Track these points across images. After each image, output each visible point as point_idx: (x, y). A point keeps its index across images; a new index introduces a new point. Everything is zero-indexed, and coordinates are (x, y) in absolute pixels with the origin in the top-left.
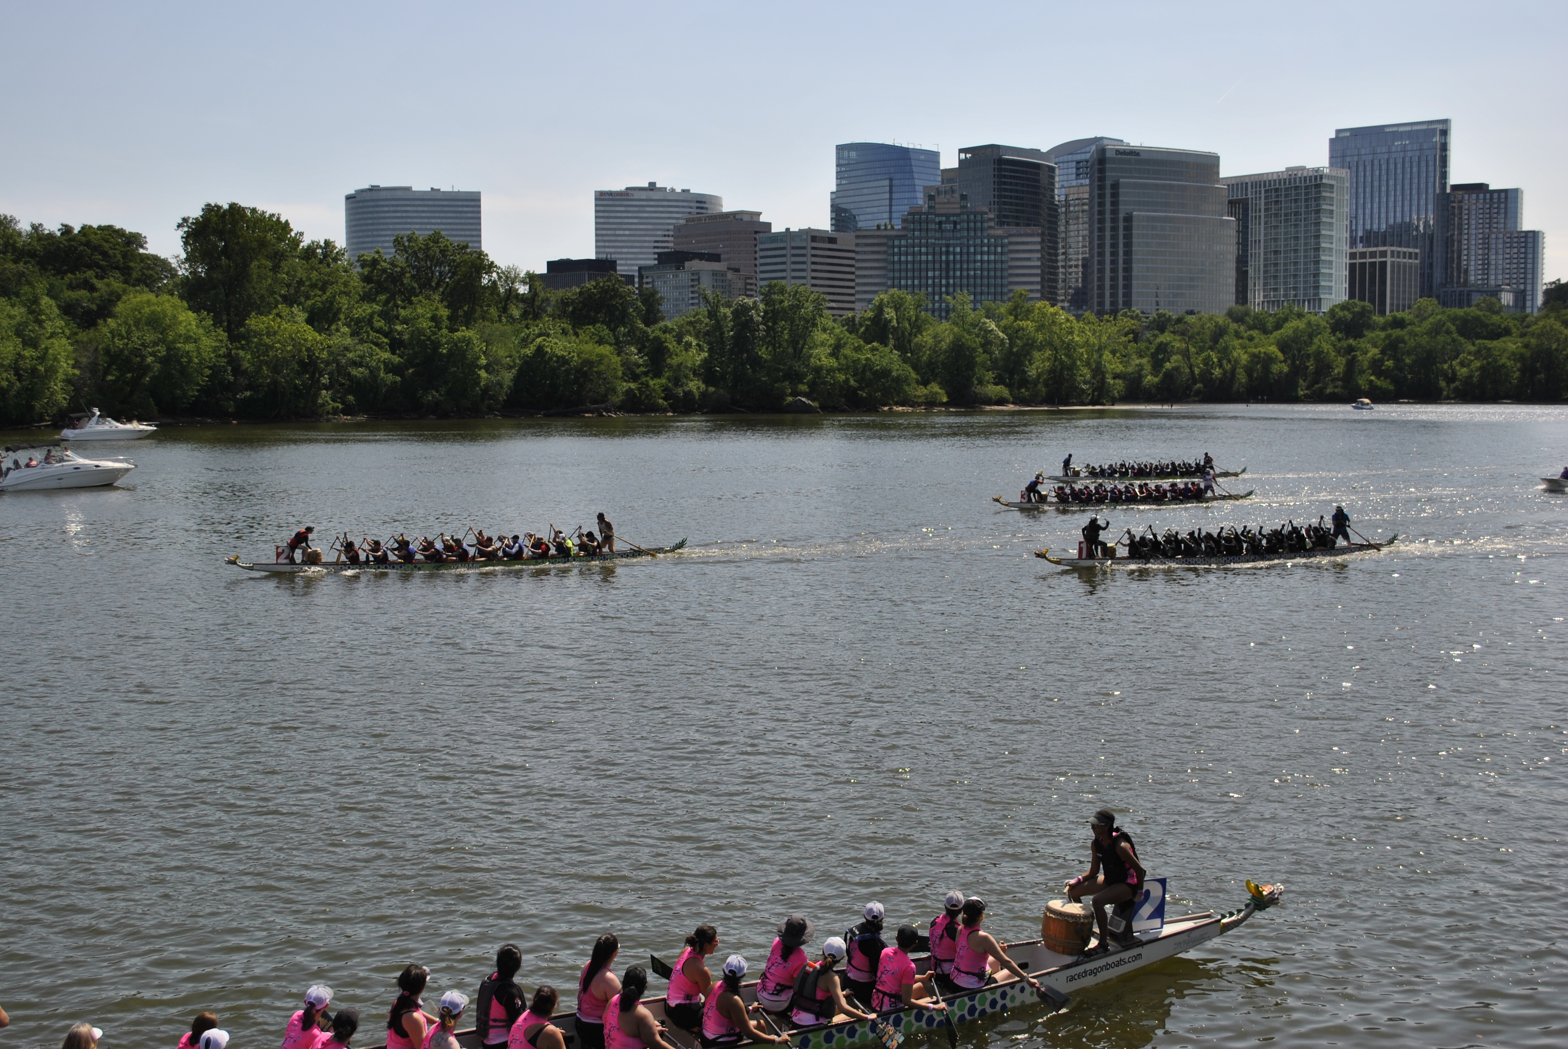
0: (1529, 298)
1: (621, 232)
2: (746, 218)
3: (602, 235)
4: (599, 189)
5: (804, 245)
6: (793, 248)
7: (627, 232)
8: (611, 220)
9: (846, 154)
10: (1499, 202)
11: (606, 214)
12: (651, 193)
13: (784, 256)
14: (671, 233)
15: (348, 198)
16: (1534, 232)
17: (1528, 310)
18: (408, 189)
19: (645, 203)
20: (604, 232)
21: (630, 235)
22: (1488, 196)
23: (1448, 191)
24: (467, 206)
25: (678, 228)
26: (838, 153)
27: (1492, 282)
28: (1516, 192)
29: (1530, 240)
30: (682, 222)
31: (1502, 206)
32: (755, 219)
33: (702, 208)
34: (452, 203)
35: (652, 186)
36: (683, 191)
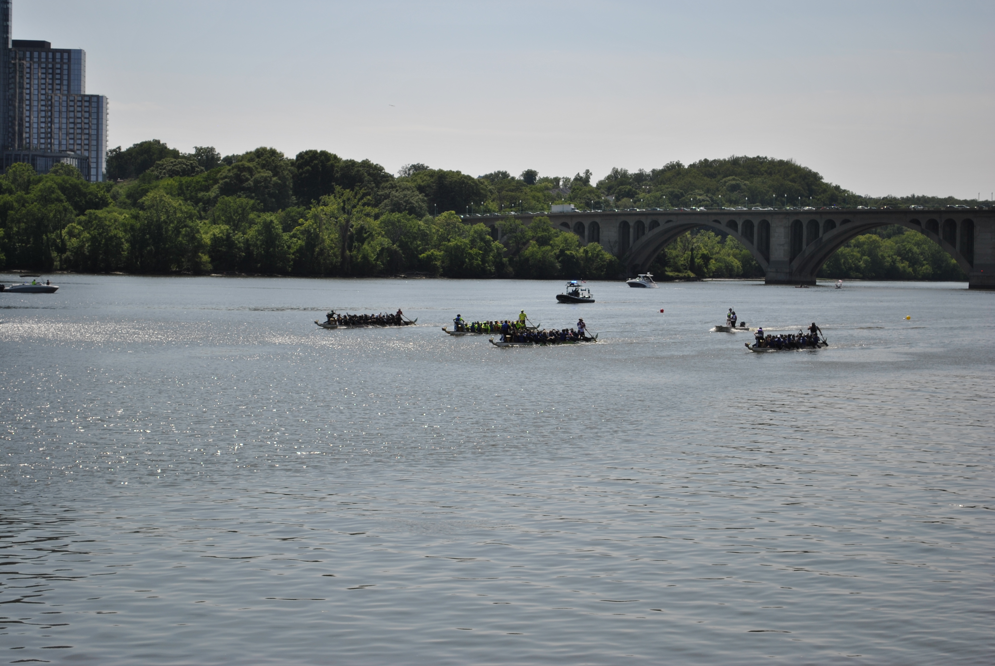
0: (93, 165)
10: (62, 63)
16: (98, 97)
17: (93, 178)
22: (50, 55)
23: (10, 46)
27: (56, 147)
28: (79, 53)
29: (94, 105)
31: (65, 67)
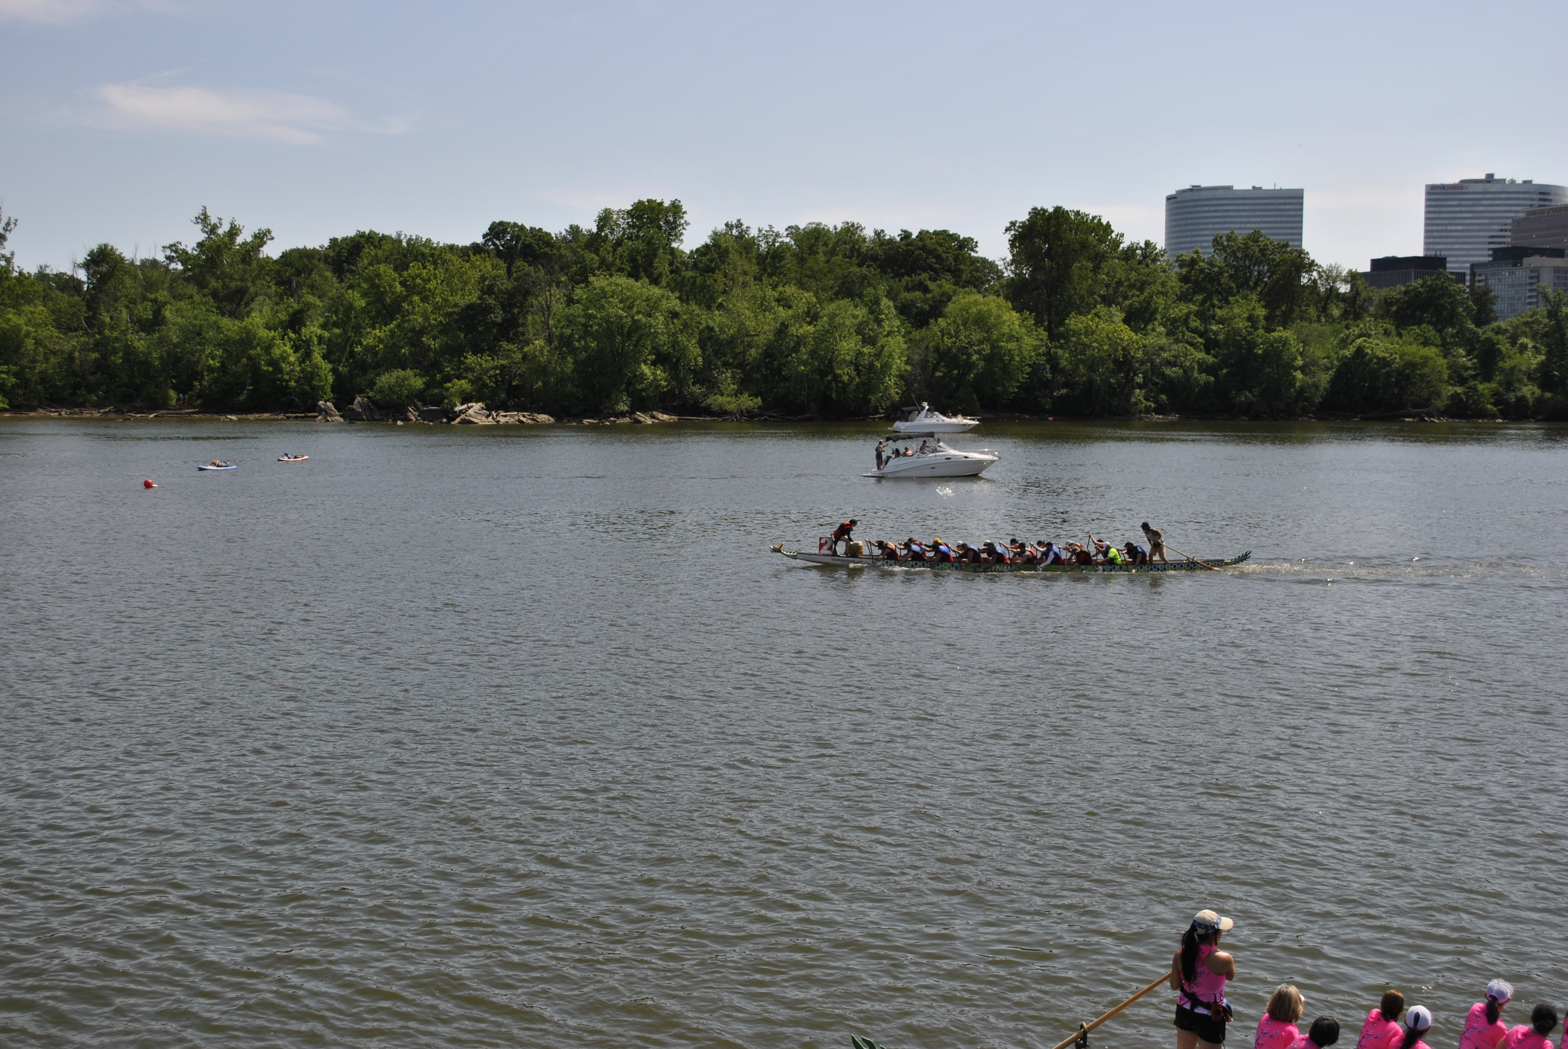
1: (1453, 228)
3: (1432, 231)
4: (1431, 183)
7: (1460, 228)
8: (1443, 215)
11: (1437, 209)
12: (1488, 186)
14: (1509, 227)
15: (1169, 199)
18: (1229, 188)
19: (1480, 196)
20: (1434, 228)
21: (1462, 231)
24: (1289, 204)
25: (1517, 222)
30: (1522, 215)
33: (1545, 200)
34: (1273, 201)
36: (1525, 182)
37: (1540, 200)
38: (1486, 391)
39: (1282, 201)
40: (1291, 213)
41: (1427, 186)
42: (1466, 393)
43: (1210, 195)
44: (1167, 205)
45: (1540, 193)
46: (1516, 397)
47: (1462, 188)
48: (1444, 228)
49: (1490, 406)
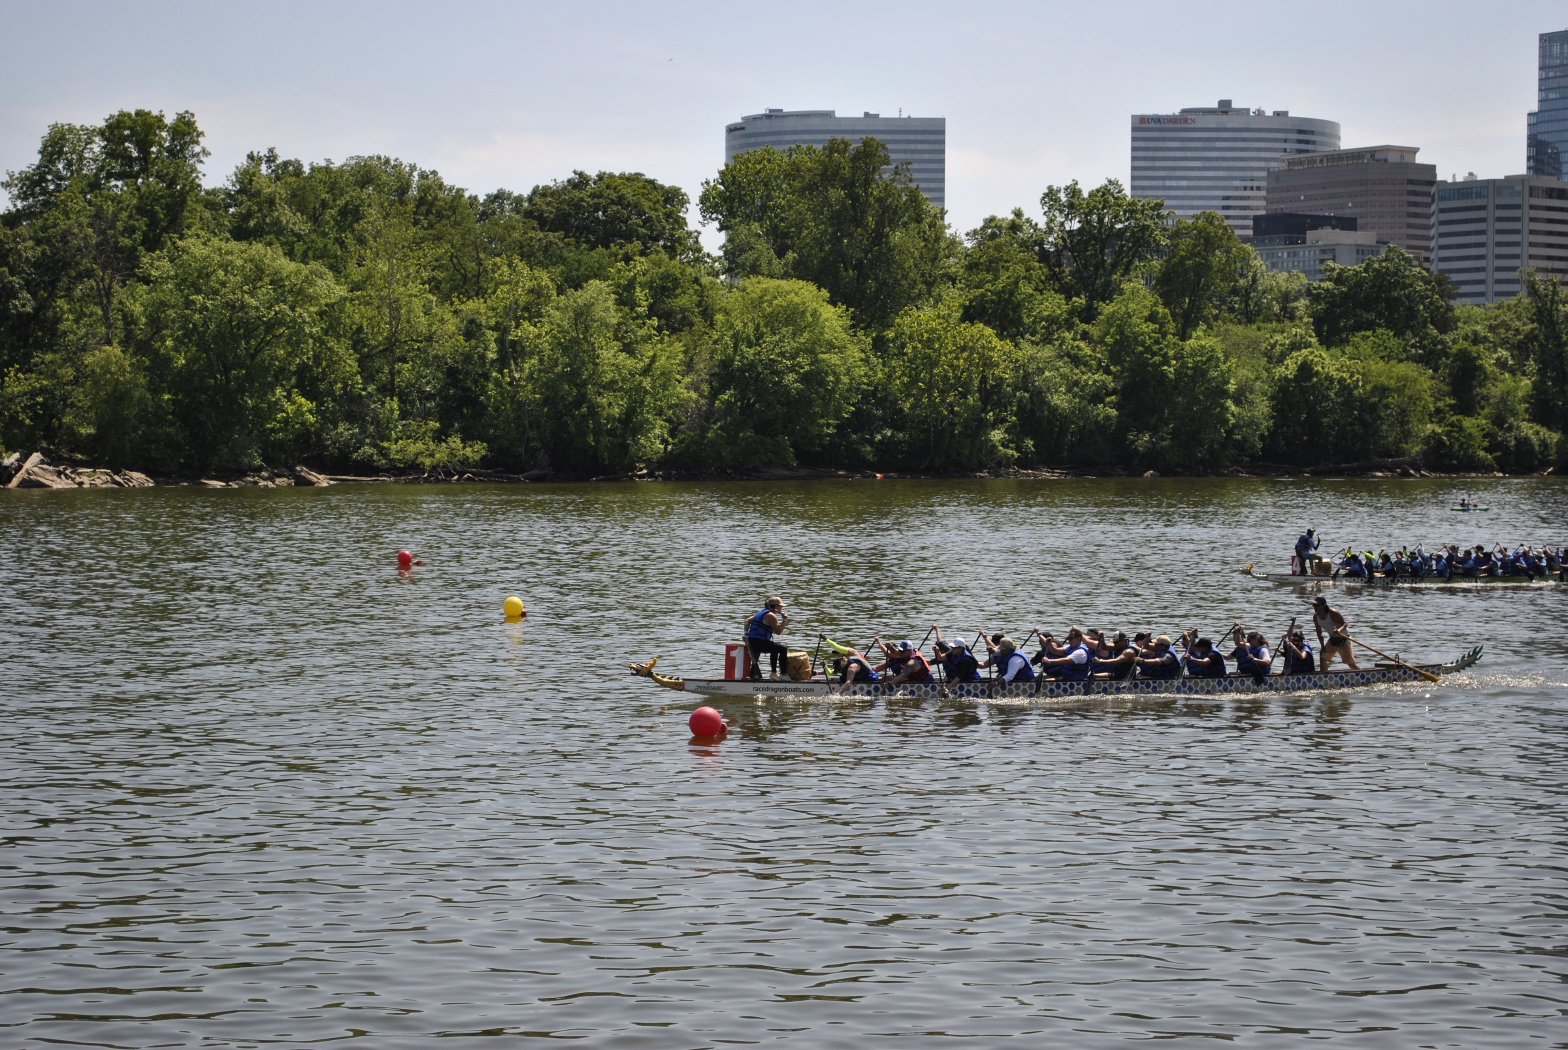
1: (1174, 183)
2: (1393, 158)
3: (1143, 188)
4: (1139, 113)
5: (1517, 201)
6: (1498, 207)
7: (1184, 183)
8: (1158, 164)
9: (1556, 49)
11: (1150, 154)
12: (1224, 118)
13: (1483, 220)
14: (1263, 184)
15: (732, 130)
18: (829, 115)
19: (1213, 134)
20: (1146, 183)
24: (923, 142)
25: (1275, 177)
26: (1542, 48)
30: (1284, 166)
32: (1407, 159)
33: (1307, 142)
34: (898, 137)
35: (1225, 106)
36: (1278, 114)
37: (1300, 141)
38: (1474, 431)
39: (912, 137)
40: (927, 156)
41: (1133, 117)
42: (1448, 434)
43: (799, 125)
44: (728, 140)
45: (1300, 132)
46: (1516, 438)
47: (1186, 121)
48: (1159, 183)
49: (1482, 453)
